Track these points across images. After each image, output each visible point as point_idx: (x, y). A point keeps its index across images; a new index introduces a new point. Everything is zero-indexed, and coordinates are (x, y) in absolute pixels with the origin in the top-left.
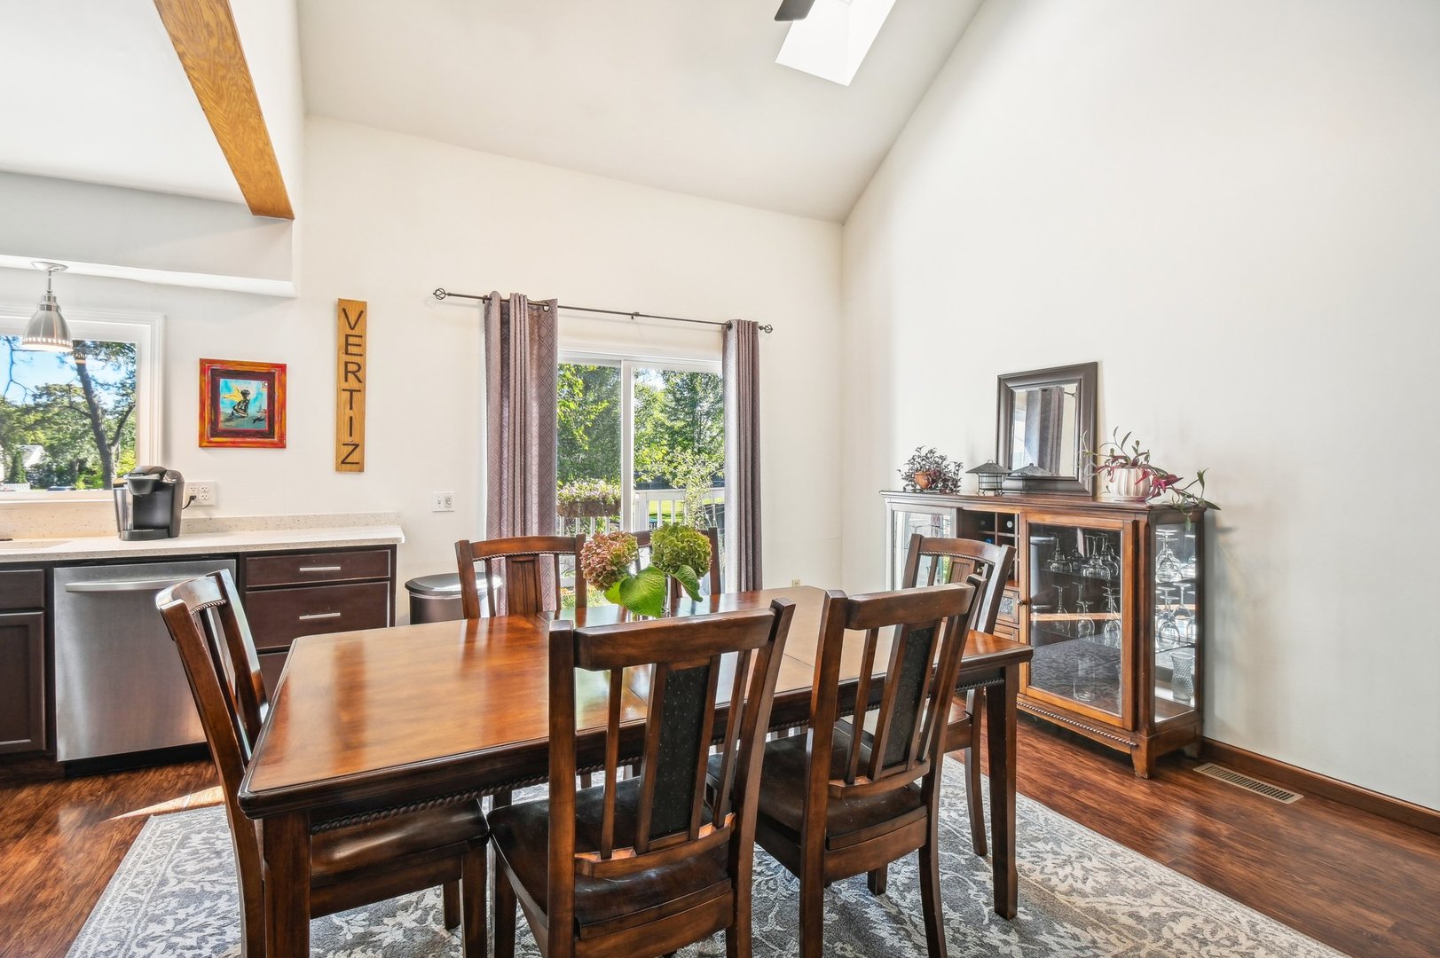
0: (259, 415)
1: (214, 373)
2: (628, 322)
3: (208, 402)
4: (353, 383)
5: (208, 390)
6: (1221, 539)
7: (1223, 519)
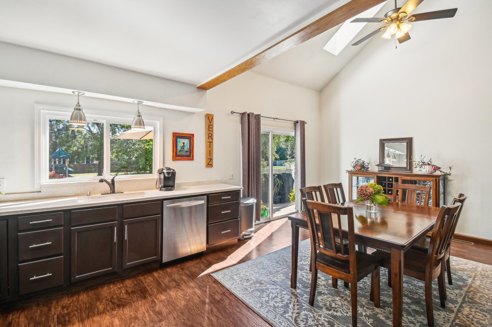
0: (187, 150)
1: (177, 136)
2: (273, 121)
3: (175, 146)
4: (210, 140)
5: (175, 142)
6: (449, 183)
7: (450, 177)
